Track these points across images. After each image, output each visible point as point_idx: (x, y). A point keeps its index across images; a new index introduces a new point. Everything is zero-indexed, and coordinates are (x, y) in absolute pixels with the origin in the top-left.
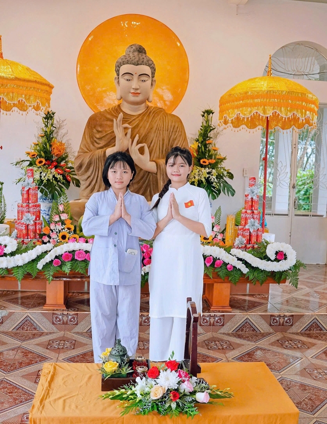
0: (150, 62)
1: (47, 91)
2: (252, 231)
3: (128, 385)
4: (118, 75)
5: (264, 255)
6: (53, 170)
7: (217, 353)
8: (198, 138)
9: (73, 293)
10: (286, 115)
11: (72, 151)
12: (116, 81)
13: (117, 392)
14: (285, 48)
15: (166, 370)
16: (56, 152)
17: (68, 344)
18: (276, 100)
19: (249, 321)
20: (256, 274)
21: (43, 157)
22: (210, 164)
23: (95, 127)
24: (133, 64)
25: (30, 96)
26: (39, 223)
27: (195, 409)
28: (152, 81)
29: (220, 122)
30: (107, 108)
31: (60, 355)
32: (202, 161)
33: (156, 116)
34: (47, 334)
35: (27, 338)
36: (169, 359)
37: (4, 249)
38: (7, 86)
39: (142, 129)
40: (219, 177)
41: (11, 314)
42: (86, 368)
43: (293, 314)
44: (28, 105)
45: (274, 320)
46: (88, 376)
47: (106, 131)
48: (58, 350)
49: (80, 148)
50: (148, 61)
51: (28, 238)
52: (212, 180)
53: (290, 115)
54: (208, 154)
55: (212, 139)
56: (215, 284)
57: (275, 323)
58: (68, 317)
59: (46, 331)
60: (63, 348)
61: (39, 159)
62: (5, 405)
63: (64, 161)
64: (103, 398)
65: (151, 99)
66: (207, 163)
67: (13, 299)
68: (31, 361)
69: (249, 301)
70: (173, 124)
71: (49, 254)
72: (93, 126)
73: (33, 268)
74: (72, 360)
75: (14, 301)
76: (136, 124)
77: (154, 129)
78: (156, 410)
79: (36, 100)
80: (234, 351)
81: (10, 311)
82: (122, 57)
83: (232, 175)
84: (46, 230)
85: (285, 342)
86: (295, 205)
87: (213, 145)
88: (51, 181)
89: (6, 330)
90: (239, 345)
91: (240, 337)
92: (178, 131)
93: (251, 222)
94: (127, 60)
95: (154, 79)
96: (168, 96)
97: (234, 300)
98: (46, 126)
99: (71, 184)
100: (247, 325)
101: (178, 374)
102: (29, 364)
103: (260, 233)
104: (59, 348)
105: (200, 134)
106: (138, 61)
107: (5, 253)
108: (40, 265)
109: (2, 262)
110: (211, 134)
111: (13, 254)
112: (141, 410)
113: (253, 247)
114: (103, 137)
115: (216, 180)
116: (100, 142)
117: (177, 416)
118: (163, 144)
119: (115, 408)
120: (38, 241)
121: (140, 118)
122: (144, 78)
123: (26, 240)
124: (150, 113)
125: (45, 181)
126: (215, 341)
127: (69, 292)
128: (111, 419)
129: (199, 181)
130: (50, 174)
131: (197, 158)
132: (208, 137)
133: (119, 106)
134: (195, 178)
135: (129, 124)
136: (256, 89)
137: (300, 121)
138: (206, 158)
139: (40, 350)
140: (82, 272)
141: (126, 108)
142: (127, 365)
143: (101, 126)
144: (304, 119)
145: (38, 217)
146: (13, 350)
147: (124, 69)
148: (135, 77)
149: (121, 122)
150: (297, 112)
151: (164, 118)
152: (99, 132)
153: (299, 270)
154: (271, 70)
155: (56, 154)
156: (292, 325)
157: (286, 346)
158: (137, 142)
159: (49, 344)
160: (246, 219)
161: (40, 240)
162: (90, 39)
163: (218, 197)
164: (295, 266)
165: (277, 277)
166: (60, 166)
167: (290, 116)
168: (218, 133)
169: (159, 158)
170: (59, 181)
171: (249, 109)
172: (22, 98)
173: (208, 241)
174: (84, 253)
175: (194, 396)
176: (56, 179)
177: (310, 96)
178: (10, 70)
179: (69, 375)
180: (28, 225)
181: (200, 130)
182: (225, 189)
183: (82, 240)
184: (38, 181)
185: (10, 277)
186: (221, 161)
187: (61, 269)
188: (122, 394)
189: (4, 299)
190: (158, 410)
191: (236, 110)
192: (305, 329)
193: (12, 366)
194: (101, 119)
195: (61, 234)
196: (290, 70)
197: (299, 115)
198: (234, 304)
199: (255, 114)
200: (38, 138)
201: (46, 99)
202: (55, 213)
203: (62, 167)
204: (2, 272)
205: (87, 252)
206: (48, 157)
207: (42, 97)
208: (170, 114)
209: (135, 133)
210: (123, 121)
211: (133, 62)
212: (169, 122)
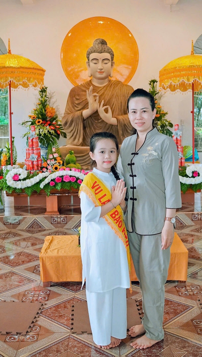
0: (110, 50)
1: (41, 74)
4: (89, 60)
5: (185, 174)
6: (48, 127)
9: (64, 206)
11: (61, 113)
12: (88, 64)
16: (49, 114)
18: (195, 71)
19: (178, 218)
21: (40, 119)
24: (98, 52)
25: (30, 78)
26: (40, 160)
28: (112, 63)
29: (160, 88)
30: (82, 83)
33: (116, 86)
35: (35, 232)
37: (19, 176)
38: (15, 72)
39: (106, 96)
40: (163, 126)
41: (25, 218)
44: (29, 84)
45: (194, 217)
47: (83, 99)
49: (65, 110)
50: (108, 50)
51: (33, 170)
55: (157, 100)
58: (61, 219)
59: (47, 228)
61: (38, 120)
62: (24, 262)
63: (55, 121)
65: (111, 75)
67: (25, 210)
71: (47, 178)
72: (73, 96)
73: (37, 187)
76: (102, 93)
77: (115, 95)
79: (34, 81)
81: (24, 216)
82: (91, 48)
83: (172, 125)
84: (45, 164)
87: (158, 104)
88: (47, 134)
89: (22, 229)
94: (94, 50)
96: (125, 72)
98: (42, 97)
99: (61, 136)
103: (183, 161)
106: (101, 51)
107: (19, 179)
108: (42, 186)
109: (18, 185)
110: (156, 97)
111: (24, 179)
114: (80, 103)
115: (160, 129)
116: (78, 106)
118: (121, 106)
120: (40, 171)
121: (105, 88)
122: (106, 61)
124: (111, 85)
125: (42, 135)
130: (46, 129)
133: (90, 81)
135: (97, 93)
136: (181, 65)
140: (68, 189)
141: (95, 83)
143: (78, 95)
145: (39, 156)
147: (92, 56)
148: (100, 61)
149: (92, 92)
151: (121, 87)
152: (77, 99)
154: (193, 51)
155: (49, 116)
158: (103, 105)
161: (41, 171)
162: (70, 35)
165: (195, 188)
168: (162, 96)
169: (118, 115)
170: (52, 134)
171: (178, 79)
172: (25, 80)
174: (69, 177)
176: (50, 133)
178: (17, 62)
183: (68, 169)
184: (38, 134)
185: (23, 194)
186: (164, 116)
187: (55, 187)
189: (19, 210)
191: (169, 80)
194: (78, 90)
195: (54, 167)
199: (182, 82)
200: (36, 105)
201: (41, 79)
202: (50, 153)
203: (53, 124)
204: (18, 191)
205: (71, 176)
206: (44, 118)
207: (38, 79)
208: (125, 85)
209: (102, 99)
210: (93, 91)
211: (98, 51)
212: (124, 91)
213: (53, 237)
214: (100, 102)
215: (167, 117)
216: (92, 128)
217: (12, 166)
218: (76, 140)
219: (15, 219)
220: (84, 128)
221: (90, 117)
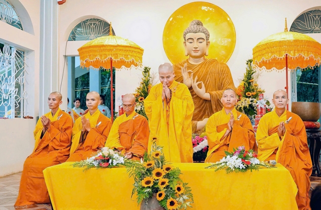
0: (205, 31)
1: (139, 53)
4: (185, 40)
8: (244, 79)
12: (184, 44)
21: (143, 96)
24: (193, 32)
32: (247, 94)
33: (210, 64)
47: (178, 76)
50: (203, 30)
52: (254, 106)
54: (251, 89)
55: (254, 79)
61: (140, 97)
66: (251, 95)
76: (197, 70)
79: (131, 58)
82: (187, 29)
83: (269, 102)
87: (255, 83)
92: (225, 73)
94: (189, 30)
95: (208, 41)
98: (145, 77)
106: (196, 30)
110: (254, 76)
114: (177, 80)
118: (215, 82)
121: (200, 66)
124: (206, 63)
129: (244, 107)
131: (243, 92)
132: (251, 77)
133: (187, 60)
134: (242, 105)
135: (192, 70)
136: (273, 41)
137: (305, 59)
138: (250, 92)
143: (175, 73)
147: (188, 36)
148: (195, 40)
149: (186, 69)
151: (216, 65)
162: (171, 19)
167: (297, 56)
168: (259, 75)
169: (212, 91)
171: (270, 55)
181: (245, 74)
191: (262, 56)
194: (175, 68)
199: (273, 57)
200: (140, 85)
201: (139, 58)
207: (135, 56)
208: (220, 63)
210: (188, 68)
212: (219, 68)
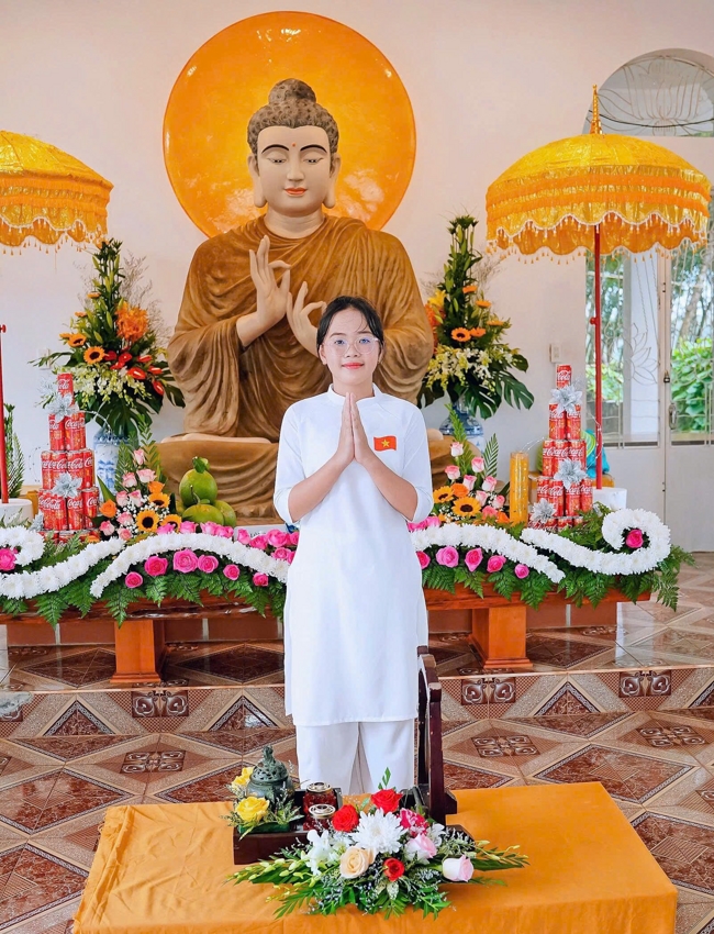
0: (326, 118)
1: (98, 196)
2: (568, 485)
3: (290, 849)
4: (255, 151)
5: (598, 539)
6: (124, 371)
7: (501, 765)
8: (443, 281)
9: (178, 644)
10: (637, 220)
11: (165, 327)
12: (252, 165)
13: (266, 866)
14: (631, 67)
15: (373, 813)
16: (127, 330)
17: (167, 760)
18: (611, 186)
19: (572, 690)
20: (581, 582)
21: (99, 345)
22: (473, 339)
23: (209, 272)
24: (287, 125)
25: (59, 209)
26: (91, 495)
27: (441, 896)
28: (332, 159)
29: (491, 244)
30: (234, 227)
31: (150, 785)
32: (454, 333)
33: (345, 237)
34: (121, 740)
35: (76, 752)
36: (380, 787)
37: (16, 556)
39: (314, 269)
40: (496, 366)
41: (39, 699)
42: (200, 814)
43: (670, 668)
44: (57, 230)
45: (627, 683)
46: (205, 831)
47: (235, 279)
48: (146, 775)
49: (180, 319)
50: (320, 115)
51: (68, 529)
52: (481, 375)
53: (645, 219)
54: (469, 317)
55: (476, 283)
56: (492, 611)
57: (631, 690)
58: (166, 700)
59: (118, 733)
60: (156, 770)
61: (90, 350)
62: (27, 903)
63: (148, 350)
64: (236, 880)
65: (331, 201)
66: (468, 338)
67: (43, 666)
68: (87, 801)
69: (572, 643)
70: (385, 254)
71: (116, 561)
72: (205, 269)
73: (81, 594)
74: (178, 796)
75: (48, 670)
76: (299, 259)
77: (342, 266)
78: (353, 901)
79: (73, 219)
80: (540, 758)
81: (38, 693)
82: (262, 111)
83: (525, 362)
84: (108, 509)
85: (655, 732)
86: (671, 420)
87: (479, 295)
88: (120, 396)
90: (552, 745)
91: (553, 725)
92: (396, 269)
93: (566, 467)
94: (272, 115)
95: (336, 155)
96: (373, 192)
97: (538, 643)
98: (104, 274)
99: (165, 400)
100: (566, 696)
101: (400, 819)
102: (81, 809)
103: (585, 490)
104: (147, 771)
105: (449, 274)
106: (297, 118)
107: (17, 565)
108: (97, 588)
109: (13, 585)
110: (473, 272)
111: (35, 566)
112: (320, 903)
113: (573, 523)
114: (229, 292)
115: (488, 375)
116: (222, 304)
117: (400, 913)
119: (264, 902)
120: (91, 534)
121: (308, 245)
122: (312, 155)
123: (64, 534)
124: (331, 232)
125: (106, 398)
126: (496, 738)
127: (168, 644)
128: (255, 927)
129: (449, 378)
130: (116, 381)
131: (443, 327)
132: (465, 278)
133: (261, 220)
134: (441, 371)
135: (285, 259)
136: (565, 166)
137: (670, 232)
138: (464, 327)
139: (107, 778)
140: (191, 599)
141: (278, 226)
142: (289, 803)
143: (222, 267)
144: (677, 226)
145: (88, 476)
146: (46, 778)
147: (267, 136)
148: (294, 154)
149: (267, 256)
150: (662, 211)
151: (364, 241)
152: (218, 280)
153: (678, 569)
154: (598, 121)
155: (127, 336)
156: (669, 693)
157: (658, 742)
158: (305, 298)
159: (126, 762)
160: (554, 460)
161: (96, 531)
162: (190, 73)
163: (494, 411)
164: (668, 560)
165: (632, 587)
166: (138, 363)
167: (646, 221)
168: (490, 268)
170: (138, 396)
171: (553, 211)
172: (42, 216)
173: (471, 513)
174: (193, 555)
175: (439, 868)
176: (130, 391)
177: (689, 173)
178: (12, 154)
179: (163, 832)
180: (67, 499)
181: (448, 264)
182: (510, 394)
183: (189, 527)
184: (90, 397)
185: (32, 618)
186: (498, 332)
187: (145, 593)
188: (279, 869)
189: (24, 665)
190: (358, 901)
191: (524, 215)
192: (700, 700)
193: (43, 816)
194: (222, 251)
195: (140, 517)
196: (644, 115)
197: (666, 218)
198: (539, 652)
199: (566, 221)
200: (87, 301)
201: (96, 214)
202: (127, 468)
203: (142, 363)
204: (13, 608)
205: (199, 552)
206: (110, 343)
207: (86, 212)
208: (376, 232)
209: (299, 280)
210: (270, 253)
211: (287, 120)
212: (374, 251)
213: (131, 817)
214: (294, 289)
215: (507, 338)
216: (270, 376)
217: (6, 502)
218: (217, 416)
219: (5, 702)
220: (243, 376)
221: (262, 338)
